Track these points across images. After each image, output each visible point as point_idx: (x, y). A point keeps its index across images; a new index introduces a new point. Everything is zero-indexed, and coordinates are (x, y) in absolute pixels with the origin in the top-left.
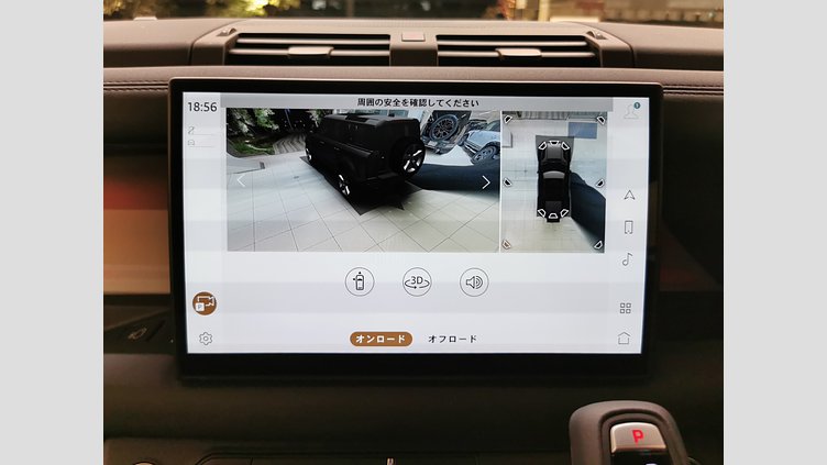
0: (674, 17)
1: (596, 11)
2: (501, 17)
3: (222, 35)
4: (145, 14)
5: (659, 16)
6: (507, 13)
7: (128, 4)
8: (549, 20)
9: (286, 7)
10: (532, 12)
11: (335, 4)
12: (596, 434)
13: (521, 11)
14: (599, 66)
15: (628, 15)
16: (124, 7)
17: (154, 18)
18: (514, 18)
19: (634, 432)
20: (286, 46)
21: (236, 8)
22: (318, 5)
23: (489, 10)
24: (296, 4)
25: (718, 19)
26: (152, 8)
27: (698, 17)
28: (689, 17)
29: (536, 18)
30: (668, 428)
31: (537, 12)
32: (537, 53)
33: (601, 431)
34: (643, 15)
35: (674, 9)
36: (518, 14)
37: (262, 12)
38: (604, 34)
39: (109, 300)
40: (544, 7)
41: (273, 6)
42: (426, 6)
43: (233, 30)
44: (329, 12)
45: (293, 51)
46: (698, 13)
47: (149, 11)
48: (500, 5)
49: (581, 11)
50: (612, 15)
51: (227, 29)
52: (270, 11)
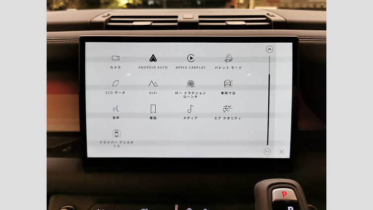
0: (311, 6)
1: (275, 4)
2: (233, 7)
3: (104, 17)
4: (73, 8)
5: (304, 6)
6: (236, 5)
7: (66, 4)
8: (254, 8)
9: (136, 4)
10: (247, 5)
11: (158, 2)
12: (266, 193)
13: (241, 4)
14: (271, 29)
15: (290, 5)
16: (64, 5)
17: (75, 10)
18: (238, 8)
19: (283, 192)
20: (132, 22)
21: (113, 5)
22: (151, 3)
23: (227, 4)
24: (141, 2)
25: (324, 7)
26: (76, 5)
27: (322, 6)
28: (318, 6)
29: (248, 7)
30: (298, 191)
31: (249, 5)
32: (243, 23)
33: (268, 192)
34: (297, 5)
35: (312, 3)
36: (240, 6)
37: (125, 7)
38: (274, 15)
39: (49, 134)
40: (252, 2)
41: (130, 4)
42: (199, 3)
43: (109, 15)
44: (155, 6)
45: (135, 24)
46: (322, 4)
47: (75, 7)
48: (232, 2)
49: (268, 4)
50: (283, 5)
51: (106, 14)
52: (129, 6)
